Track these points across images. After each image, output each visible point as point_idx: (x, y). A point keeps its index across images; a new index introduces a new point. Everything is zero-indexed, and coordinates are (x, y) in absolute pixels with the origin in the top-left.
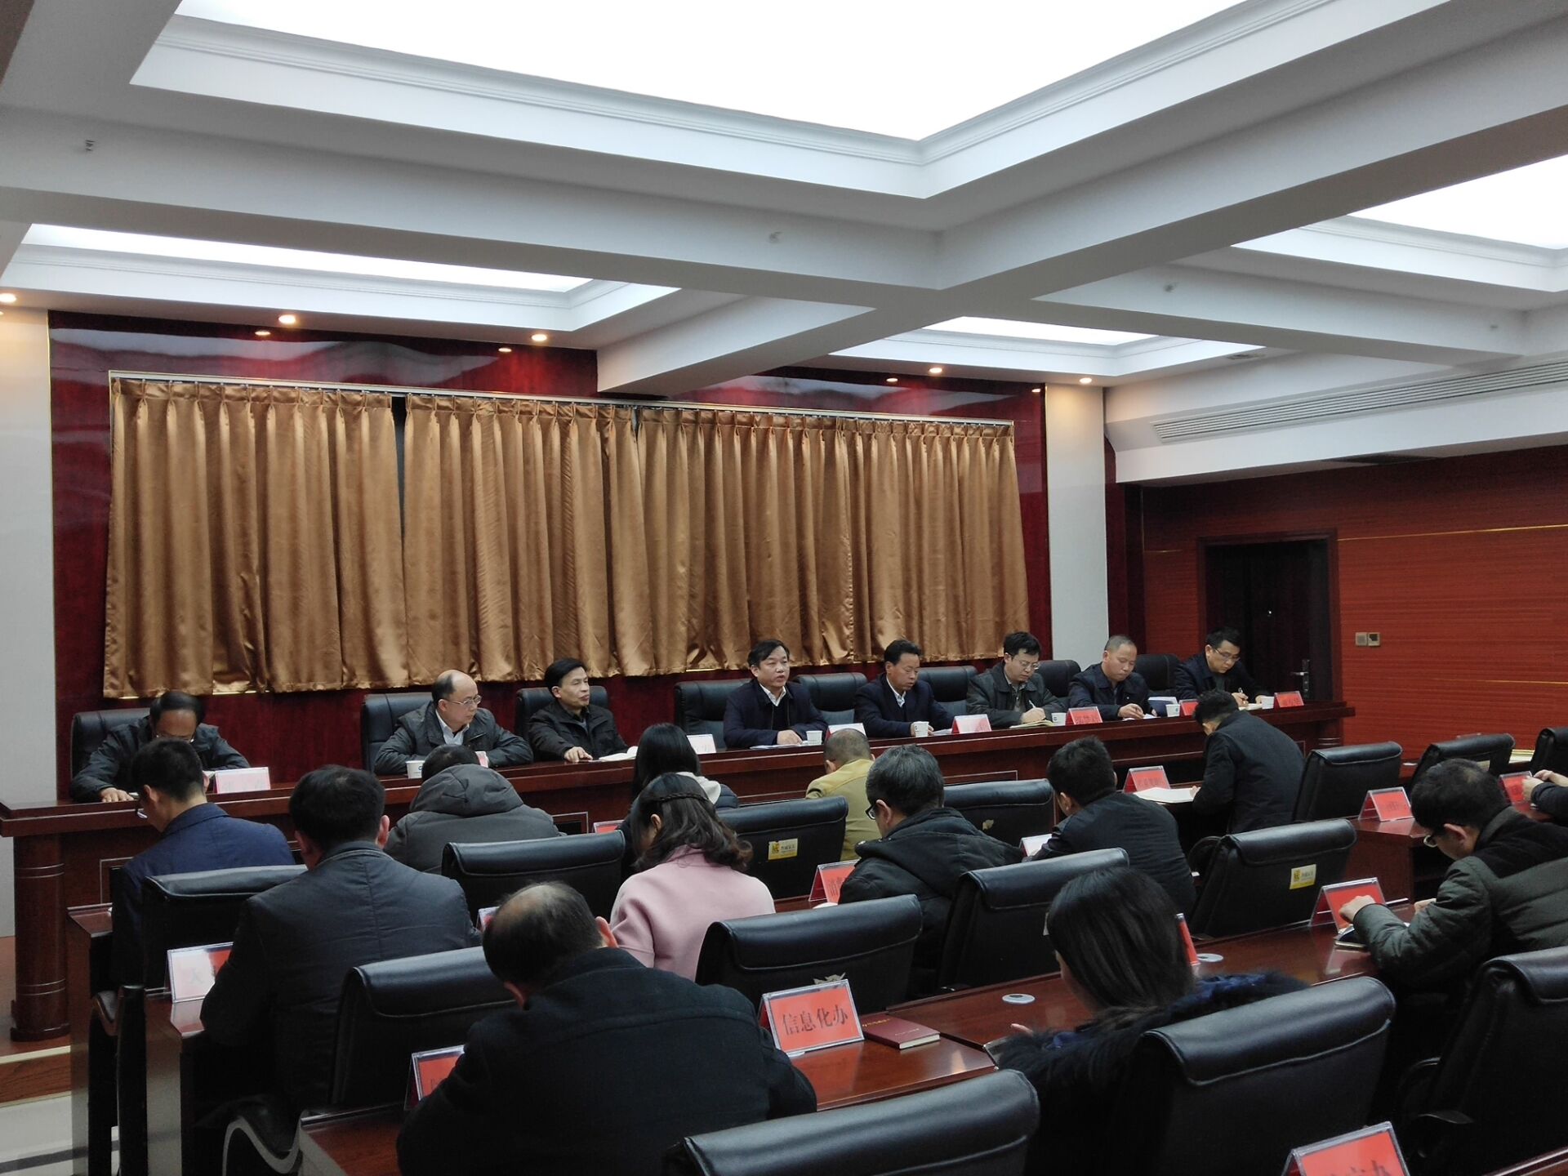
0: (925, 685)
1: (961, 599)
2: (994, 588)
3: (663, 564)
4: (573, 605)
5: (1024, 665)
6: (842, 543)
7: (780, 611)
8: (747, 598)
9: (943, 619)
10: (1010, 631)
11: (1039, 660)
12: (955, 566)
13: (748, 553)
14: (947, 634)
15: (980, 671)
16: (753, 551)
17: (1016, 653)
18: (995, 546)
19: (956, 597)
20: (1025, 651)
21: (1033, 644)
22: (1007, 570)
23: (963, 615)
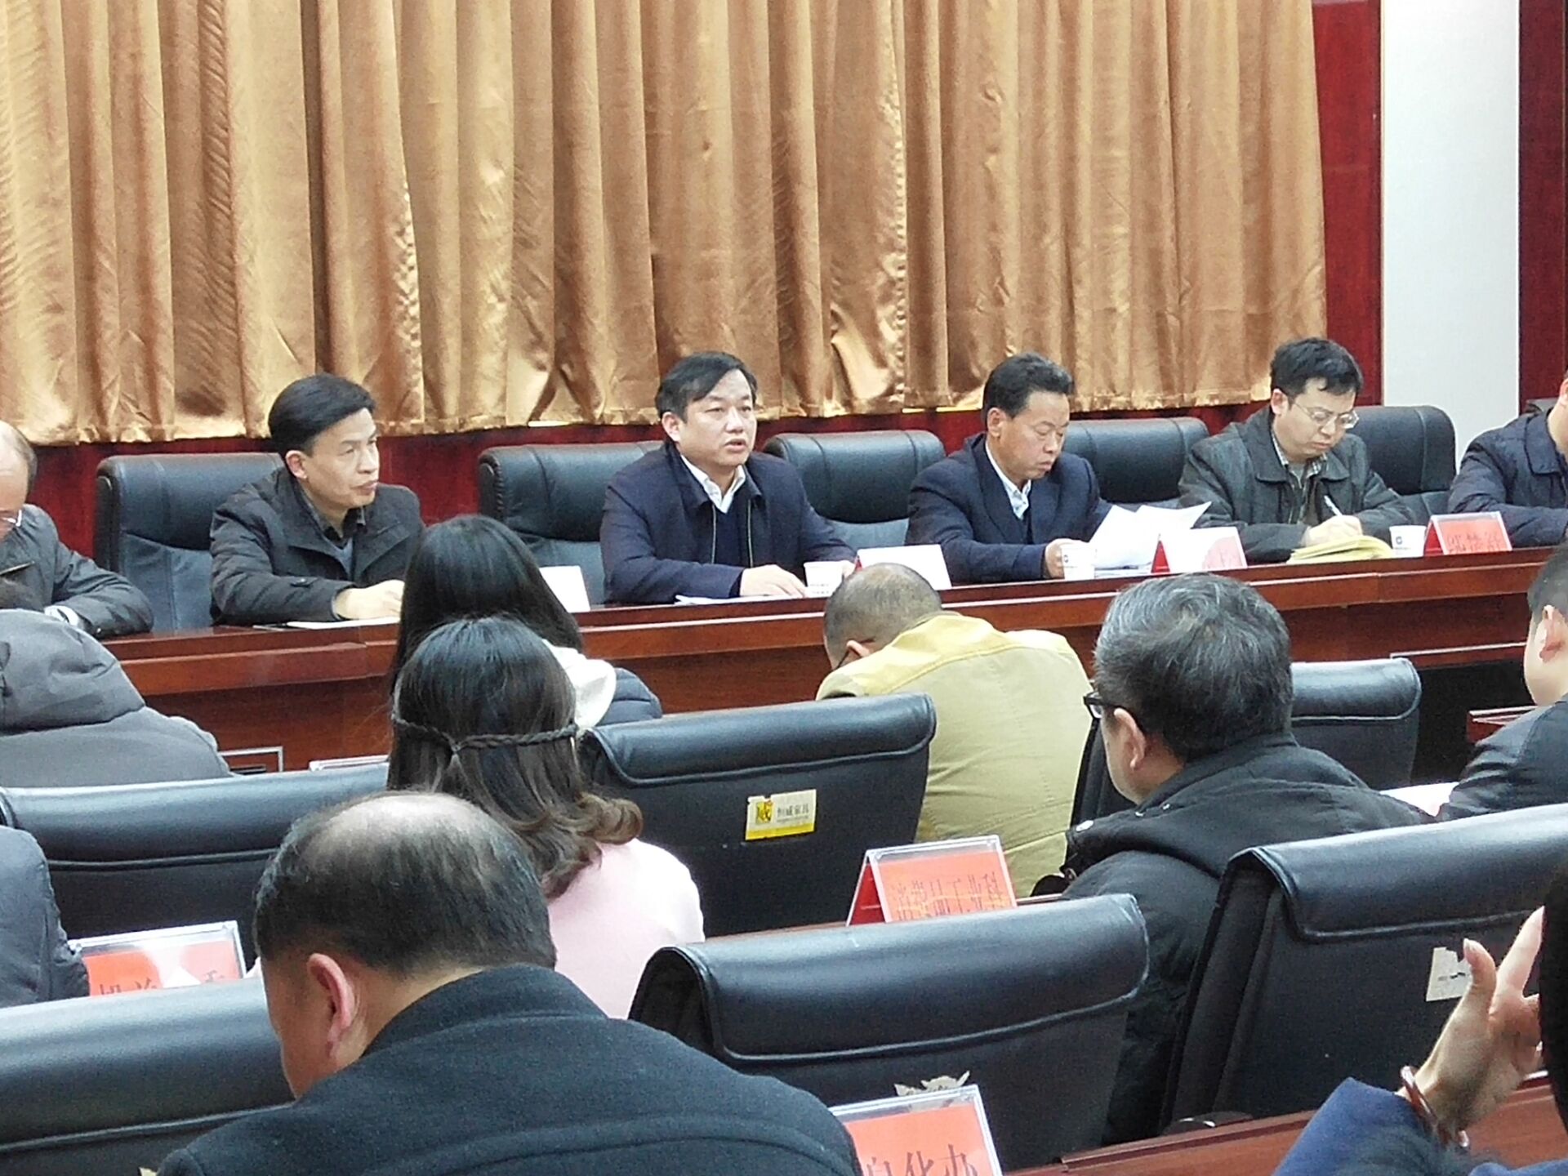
0: (1079, 464)
1: (1168, 262)
2: (1247, 231)
3: (447, 160)
4: (227, 259)
5: (1318, 419)
6: (881, 117)
7: (731, 282)
8: (650, 250)
9: (1123, 308)
10: (1283, 337)
11: (1355, 405)
12: (1153, 177)
13: (652, 139)
14: (1132, 343)
15: (1213, 429)
16: (666, 131)
17: (1301, 390)
18: (1251, 128)
19: (1155, 254)
20: (1322, 384)
21: (1342, 367)
22: (1278, 190)
23: (1171, 299)
